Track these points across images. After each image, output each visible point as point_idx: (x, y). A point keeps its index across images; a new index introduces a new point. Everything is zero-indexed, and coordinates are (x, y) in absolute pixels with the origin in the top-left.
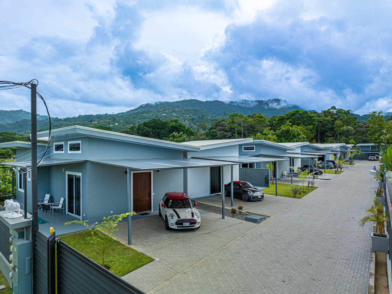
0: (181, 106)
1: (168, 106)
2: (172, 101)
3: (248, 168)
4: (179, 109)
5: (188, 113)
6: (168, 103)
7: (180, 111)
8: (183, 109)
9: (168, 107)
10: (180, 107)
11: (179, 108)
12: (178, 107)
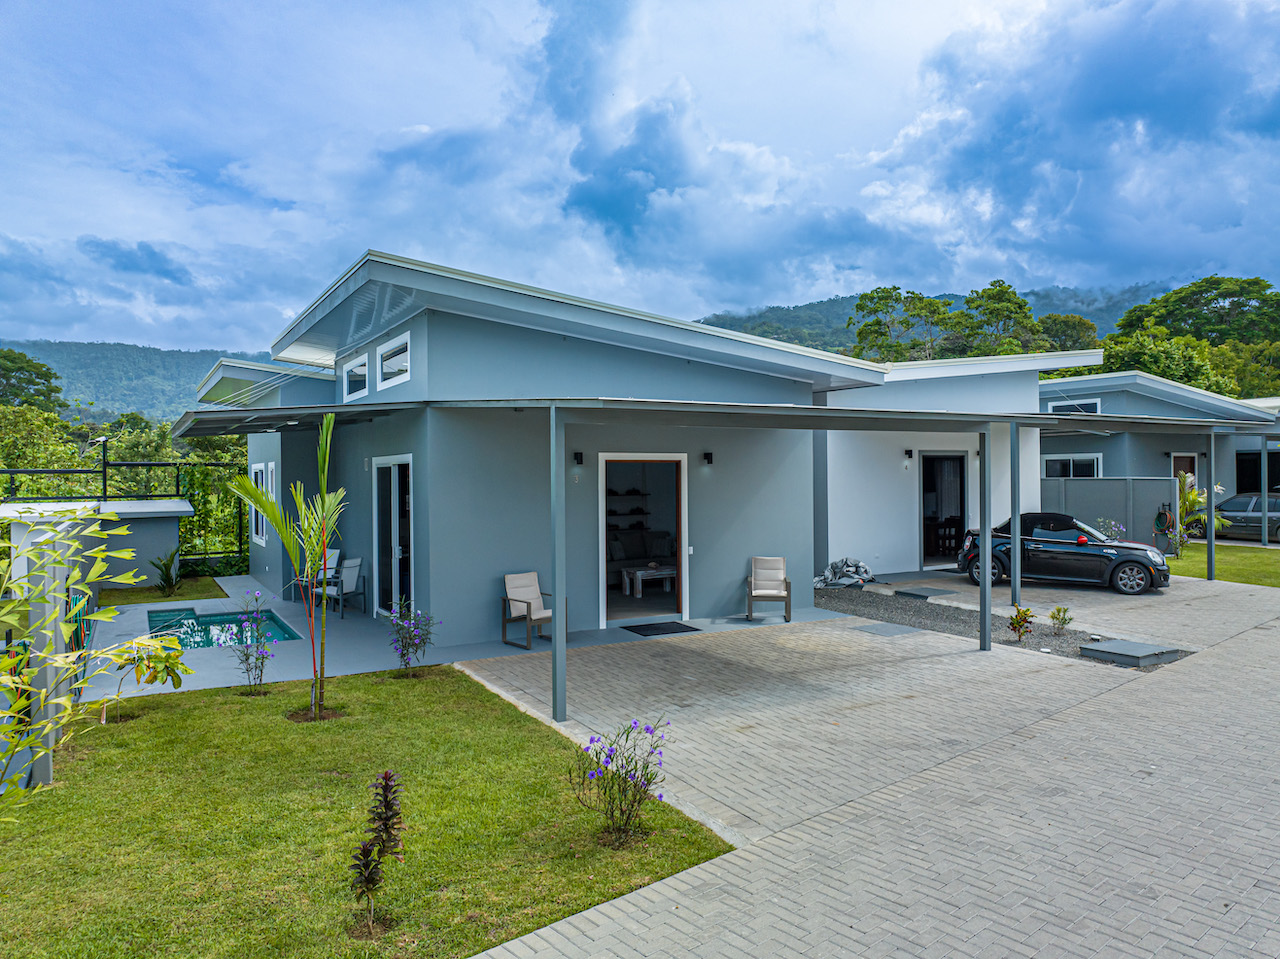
0: (824, 320)
1: (779, 321)
2: (792, 306)
3: (1072, 477)
4: (813, 329)
5: (843, 340)
6: (779, 308)
7: (817, 335)
8: (829, 327)
9: (776, 325)
10: (819, 322)
11: (815, 325)
12: (811, 322)
